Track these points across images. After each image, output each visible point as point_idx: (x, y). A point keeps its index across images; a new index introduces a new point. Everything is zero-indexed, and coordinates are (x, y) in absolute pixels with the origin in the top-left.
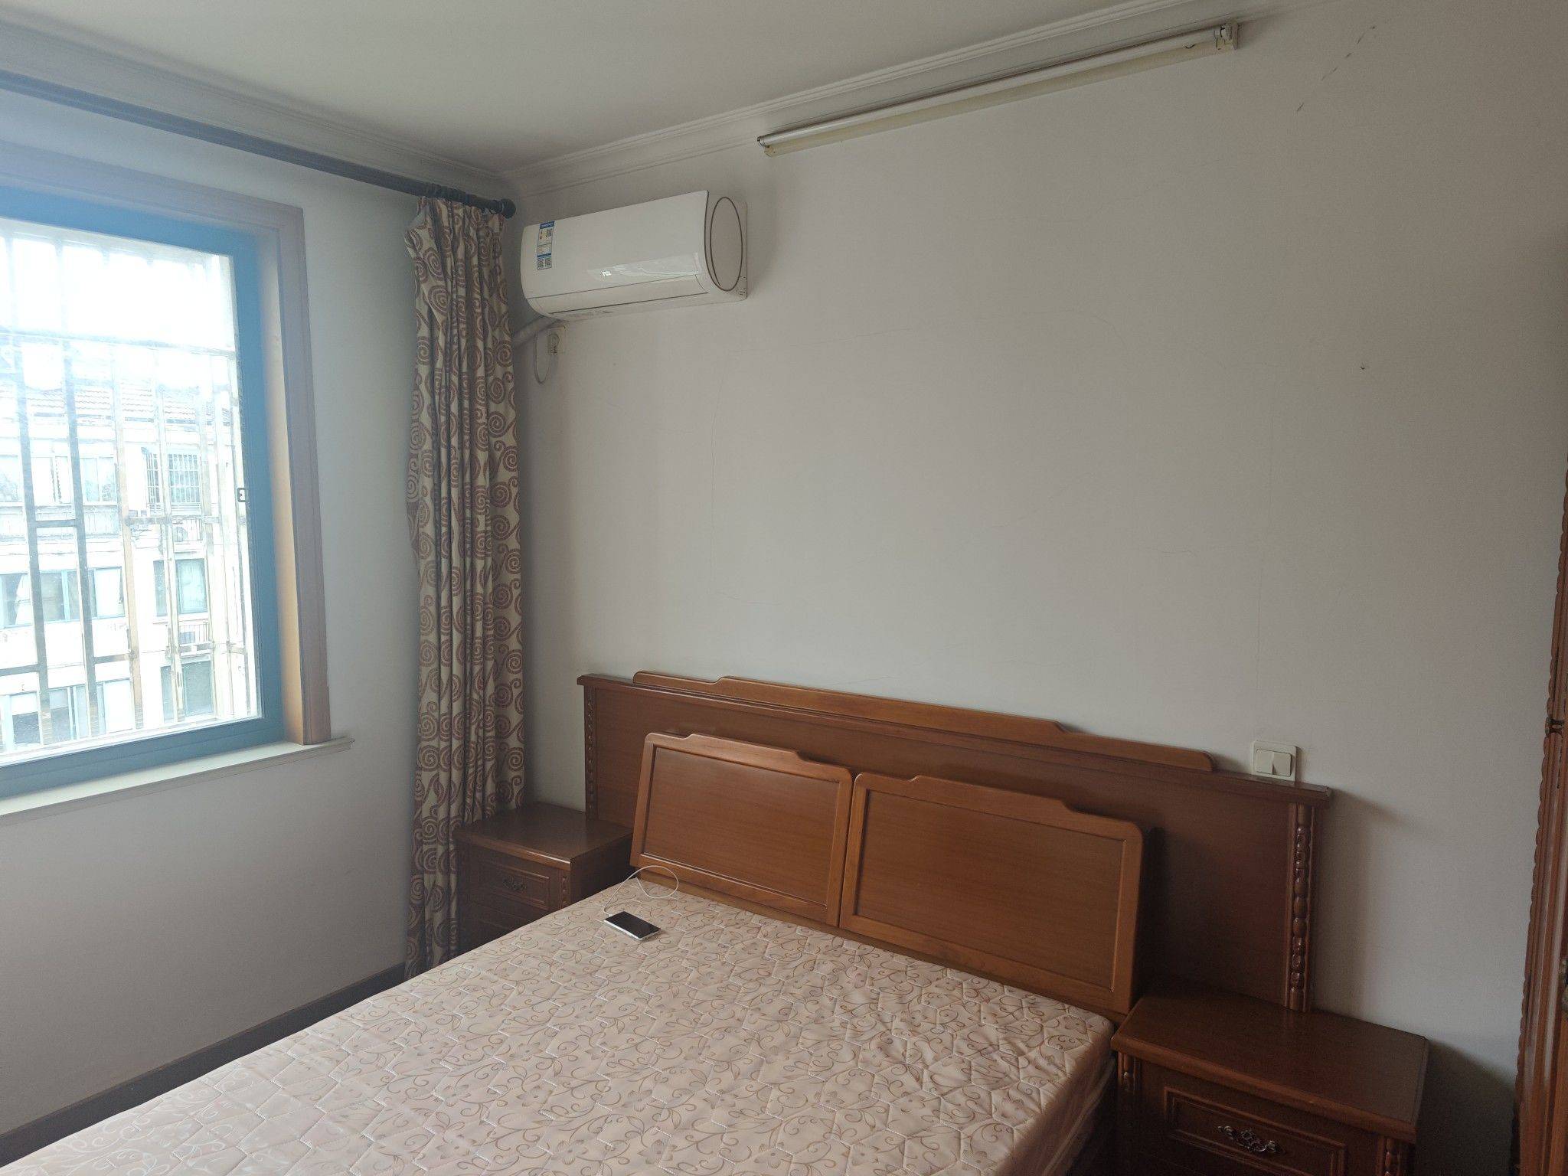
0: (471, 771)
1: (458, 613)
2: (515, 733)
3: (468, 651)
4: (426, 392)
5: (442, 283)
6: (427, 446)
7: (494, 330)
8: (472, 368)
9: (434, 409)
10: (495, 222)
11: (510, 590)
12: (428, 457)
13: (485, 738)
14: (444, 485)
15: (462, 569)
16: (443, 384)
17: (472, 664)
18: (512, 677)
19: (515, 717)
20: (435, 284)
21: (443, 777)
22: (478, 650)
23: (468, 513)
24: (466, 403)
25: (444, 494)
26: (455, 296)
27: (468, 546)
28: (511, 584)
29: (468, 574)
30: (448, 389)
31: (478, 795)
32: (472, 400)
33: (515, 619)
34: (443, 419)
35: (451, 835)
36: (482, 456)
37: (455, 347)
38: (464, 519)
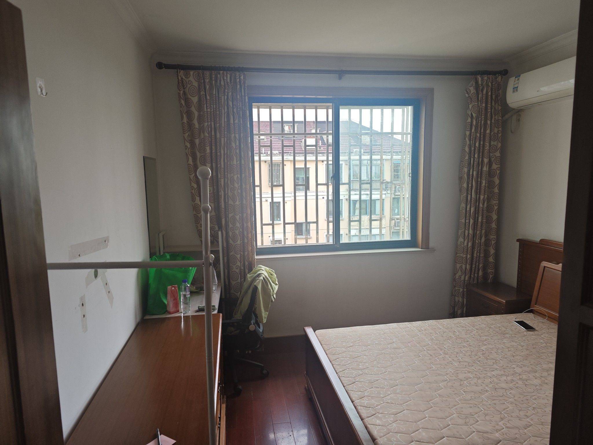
0: (473, 266)
1: (473, 213)
2: (492, 256)
3: (476, 226)
4: (468, 140)
5: (476, 103)
6: (467, 158)
7: (495, 116)
8: (485, 130)
9: (470, 145)
10: (499, 78)
11: (494, 206)
12: (467, 161)
13: (480, 256)
14: (471, 171)
15: (475, 199)
16: (474, 137)
17: (477, 230)
18: (492, 237)
19: (492, 251)
20: (474, 104)
21: (464, 266)
22: (479, 226)
23: (479, 180)
24: (482, 143)
25: (471, 173)
26: (481, 107)
27: (478, 191)
28: (494, 204)
29: (477, 200)
30: (476, 138)
31: (476, 275)
32: (484, 141)
33: (495, 217)
34: (473, 149)
35: (465, 286)
36: (486, 160)
37: (479, 124)
38: (478, 181)
